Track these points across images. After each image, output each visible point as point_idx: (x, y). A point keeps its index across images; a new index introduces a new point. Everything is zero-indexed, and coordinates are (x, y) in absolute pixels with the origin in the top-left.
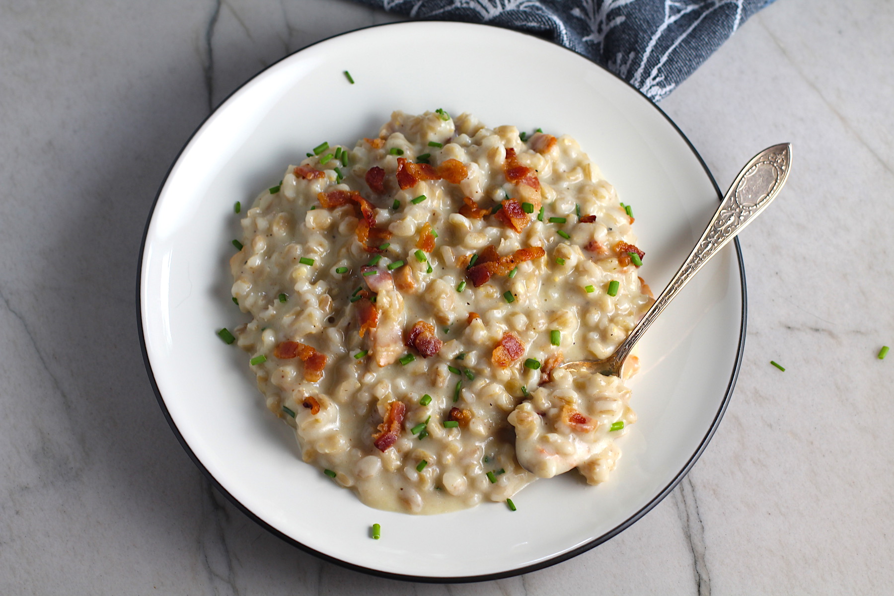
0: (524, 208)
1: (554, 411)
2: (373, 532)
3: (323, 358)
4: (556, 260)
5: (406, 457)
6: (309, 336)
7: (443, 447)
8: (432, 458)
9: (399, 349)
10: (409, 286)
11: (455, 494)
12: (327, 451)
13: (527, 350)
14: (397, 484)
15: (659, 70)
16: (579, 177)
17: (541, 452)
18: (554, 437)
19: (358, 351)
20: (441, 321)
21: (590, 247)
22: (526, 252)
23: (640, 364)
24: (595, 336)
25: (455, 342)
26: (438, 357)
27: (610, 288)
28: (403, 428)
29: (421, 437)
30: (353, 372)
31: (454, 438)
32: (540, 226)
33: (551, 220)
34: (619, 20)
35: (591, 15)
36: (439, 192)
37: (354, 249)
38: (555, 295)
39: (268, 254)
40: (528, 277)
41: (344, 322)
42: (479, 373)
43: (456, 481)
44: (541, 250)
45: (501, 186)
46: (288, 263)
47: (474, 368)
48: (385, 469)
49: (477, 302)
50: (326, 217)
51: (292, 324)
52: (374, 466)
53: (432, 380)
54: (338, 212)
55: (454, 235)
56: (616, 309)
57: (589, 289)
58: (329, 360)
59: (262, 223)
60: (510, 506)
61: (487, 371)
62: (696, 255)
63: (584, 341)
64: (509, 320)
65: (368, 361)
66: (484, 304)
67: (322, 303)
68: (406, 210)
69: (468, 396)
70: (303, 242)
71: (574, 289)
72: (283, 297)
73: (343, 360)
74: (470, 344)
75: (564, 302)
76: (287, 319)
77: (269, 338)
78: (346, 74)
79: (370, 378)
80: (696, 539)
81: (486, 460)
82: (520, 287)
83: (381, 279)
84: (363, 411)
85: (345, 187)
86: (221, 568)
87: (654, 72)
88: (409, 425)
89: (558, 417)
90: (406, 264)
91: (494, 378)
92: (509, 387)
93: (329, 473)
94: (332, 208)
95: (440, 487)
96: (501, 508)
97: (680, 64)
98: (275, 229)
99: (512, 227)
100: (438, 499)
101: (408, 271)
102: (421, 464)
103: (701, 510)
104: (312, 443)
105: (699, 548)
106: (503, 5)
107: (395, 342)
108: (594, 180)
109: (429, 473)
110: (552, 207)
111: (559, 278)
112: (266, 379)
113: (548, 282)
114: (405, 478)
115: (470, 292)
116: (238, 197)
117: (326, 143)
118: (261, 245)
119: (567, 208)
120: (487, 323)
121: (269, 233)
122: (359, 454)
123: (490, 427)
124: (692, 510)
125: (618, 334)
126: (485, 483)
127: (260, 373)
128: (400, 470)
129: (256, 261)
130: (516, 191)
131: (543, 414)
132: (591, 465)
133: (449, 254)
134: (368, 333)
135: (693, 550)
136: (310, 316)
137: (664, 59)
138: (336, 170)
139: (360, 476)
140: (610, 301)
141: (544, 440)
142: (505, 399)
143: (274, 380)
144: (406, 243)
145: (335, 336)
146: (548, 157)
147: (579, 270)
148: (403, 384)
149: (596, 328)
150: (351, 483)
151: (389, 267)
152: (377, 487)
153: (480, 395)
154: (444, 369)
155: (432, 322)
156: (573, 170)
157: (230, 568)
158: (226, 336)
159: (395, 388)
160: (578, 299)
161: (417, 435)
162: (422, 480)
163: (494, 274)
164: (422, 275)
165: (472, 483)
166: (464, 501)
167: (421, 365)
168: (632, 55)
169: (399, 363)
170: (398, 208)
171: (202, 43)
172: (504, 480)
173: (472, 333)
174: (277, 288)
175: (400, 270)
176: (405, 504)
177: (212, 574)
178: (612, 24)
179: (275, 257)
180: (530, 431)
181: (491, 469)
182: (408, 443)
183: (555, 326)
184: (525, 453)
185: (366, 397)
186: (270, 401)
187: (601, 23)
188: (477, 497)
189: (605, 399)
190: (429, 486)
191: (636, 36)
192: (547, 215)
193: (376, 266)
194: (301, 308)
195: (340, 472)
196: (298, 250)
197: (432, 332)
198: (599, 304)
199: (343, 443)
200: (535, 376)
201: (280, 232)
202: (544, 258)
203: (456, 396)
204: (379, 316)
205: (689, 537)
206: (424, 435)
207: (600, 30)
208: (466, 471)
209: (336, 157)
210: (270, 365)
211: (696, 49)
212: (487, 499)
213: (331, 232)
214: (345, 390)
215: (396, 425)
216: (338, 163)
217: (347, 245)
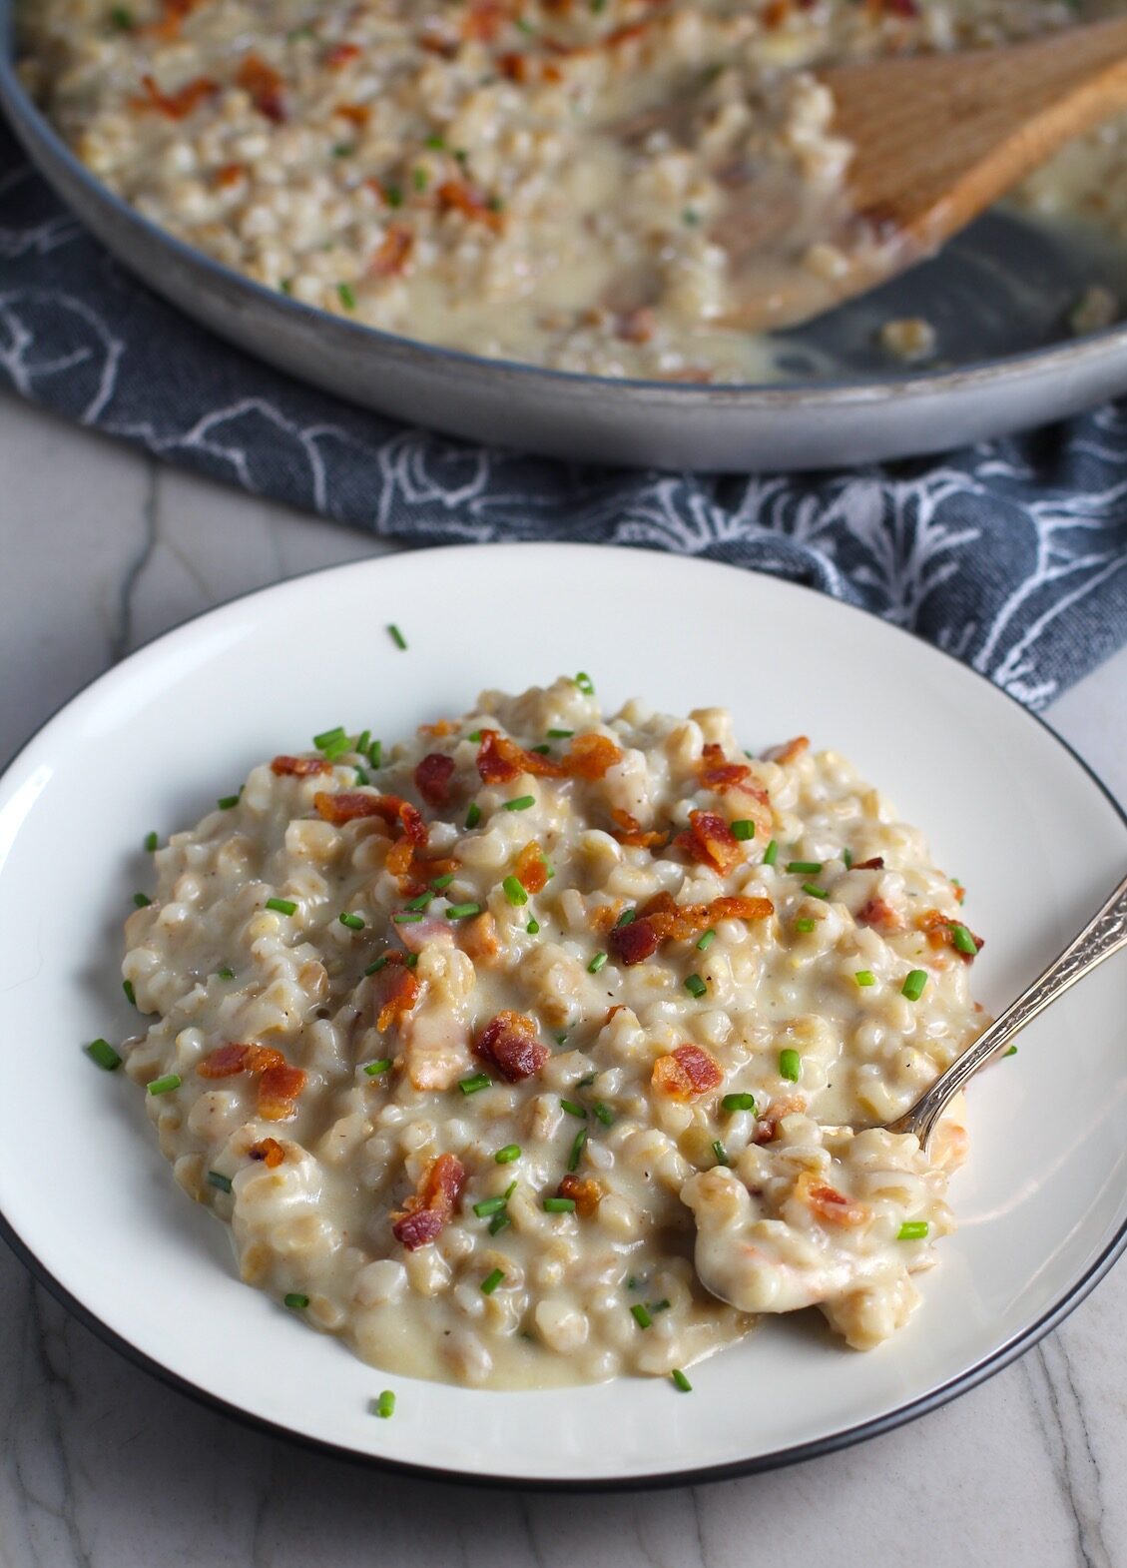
0: (735, 831)
1: (779, 1182)
2: (380, 1407)
3: (298, 1076)
4: (795, 931)
5: (460, 1268)
6: (273, 1034)
7: (540, 1249)
8: (515, 1269)
9: (460, 1060)
10: (489, 949)
11: (562, 1346)
12: (292, 1244)
13: (730, 1081)
14: (438, 1321)
15: (1025, 653)
16: (853, 812)
17: (748, 1252)
18: (776, 1227)
19: (374, 1064)
20: (551, 1016)
21: (871, 913)
22: (735, 905)
23: (970, 1143)
24: (872, 1071)
25: (577, 1055)
26: (542, 1083)
27: (909, 987)
28: (457, 1210)
29: (493, 1230)
30: (359, 1100)
31: (565, 1230)
32: (766, 872)
33: (790, 869)
34: (946, 572)
35: (891, 575)
36: (562, 802)
37: (380, 893)
38: (792, 995)
39: (203, 904)
40: (737, 953)
41: (349, 1011)
42: (623, 1111)
43: (563, 1320)
44: (766, 906)
45: (689, 796)
46: (240, 916)
47: (615, 1101)
48: (414, 1289)
49: (627, 990)
50: (329, 837)
51: (239, 1011)
52: (391, 1279)
53: (525, 1129)
54: (352, 827)
55: (588, 872)
56: (921, 1026)
57: (864, 978)
58: (313, 1082)
59: (197, 852)
60: (680, 1383)
61: (642, 1104)
62: (1090, 939)
63: (852, 1082)
64: (693, 1025)
65: (394, 1080)
66: (641, 996)
67: (305, 975)
68: (491, 821)
69: (600, 1154)
70: (278, 878)
71: (834, 984)
72: (226, 973)
73: (341, 1084)
74: (609, 1058)
75: (814, 1006)
76: (231, 1001)
77: (191, 1042)
78: (394, 633)
79: (393, 1114)
80: (1083, 1494)
81: (632, 1284)
82: (718, 965)
83: (429, 931)
84: (375, 1178)
85: (371, 791)
86: (46, 1486)
87: (1014, 655)
88: (468, 1201)
89: (787, 1193)
90: (483, 908)
91: (655, 1121)
92: (688, 1145)
93: (295, 1305)
94: (340, 820)
95: (529, 1333)
96: (661, 1390)
97: (1066, 643)
98: (223, 858)
99: (711, 861)
100: (525, 1359)
101: (486, 919)
102: (490, 1279)
103: (1095, 1441)
104: (262, 1231)
105: (1090, 1511)
106: (714, 532)
107: (453, 1046)
108: (885, 817)
109: (509, 1302)
110: (795, 849)
111: (803, 962)
112: (177, 1125)
113: (778, 971)
114: (457, 1312)
115: (614, 971)
116: (154, 824)
117: (340, 730)
118: (190, 888)
119: (825, 852)
120: (645, 1022)
121: (209, 869)
122: (361, 1257)
123: (642, 1219)
124: (1075, 1440)
125: (923, 1068)
126: (627, 1328)
127: (166, 1113)
128: (446, 1295)
129: (177, 912)
130: (719, 804)
131: (756, 1193)
132: (854, 1298)
133: (576, 904)
134: (396, 1024)
135: (1075, 1513)
136: (278, 995)
137: (1034, 632)
138: (357, 768)
139: (359, 1303)
140: (907, 1010)
141: (755, 1233)
142: (676, 1166)
143: (192, 1122)
144: (486, 878)
145: (329, 1035)
146: (790, 769)
147: (844, 948)
148: (462, 1131)
149: (877, 1057)
150: (338, 1318)
151: (449, 914)
152: (393, 1326)
153: (622, 1153)
154: (551, 1103)
155: (531, 1017)
156: (844, 798)
157: (68, 1488)
158: (105, 1057)
159: (445, 1135)
160: (840, 1005)
161: (485, 1221)
162: (490, 1312)
163: (668, 940)
164: (517, 931)
165: (600, 1329)
166: (580, 1368)
167: (506, 1098)
168: (970, 629)
169: (456, 1092)
170: (476, 822)
171: (112, 601)
172: (667, 1323)
173: (614, 1035)
174: (215, 961)
175: (470, 921)
176: (453, 1365)
177: (27, 1499)
178: (932, 582)
179: (218, 906)
180: (725, 1217)
181: (641, 1300)
182: (466, 1240)
183: (790, 1038)
184: (714, 1255)
185: (383, 1149)
186: (182, 1163)
187: (910, 585)
188: (607, 1360)
189: (889, 1170)
190: (506, 1330)
191: (979, 595)
192: (783, 860)
193: (424, 911)
194: (264, 981)
195: (318, 1295)
196: (265, 891)
197: (529, 1028)
198: (884, 1014)
199: (328, 1237)
200: (742, 1125)
201: (231, 865)
202: (771, 923)
203: (575, 1159)
204: (421, 993)
205: (1067, 1488)
206: (502, 1224)
207: (908, 599)
208: (586, 1301)
209: (359, 750)
210: (186, 1093)
211: (1099, 617)
212: (631, 1369)
213: (338, 867)
214: (339, 1139)
215: (442, 1199)
216: (362, 761)
217: (367, 888)
